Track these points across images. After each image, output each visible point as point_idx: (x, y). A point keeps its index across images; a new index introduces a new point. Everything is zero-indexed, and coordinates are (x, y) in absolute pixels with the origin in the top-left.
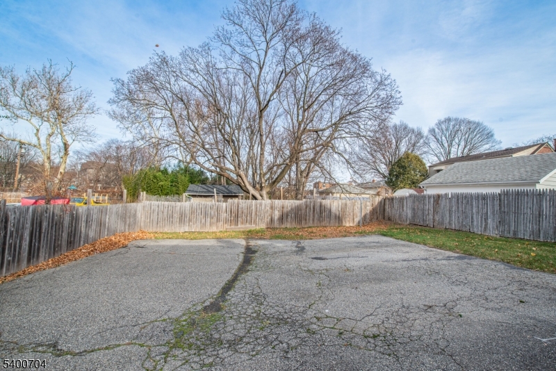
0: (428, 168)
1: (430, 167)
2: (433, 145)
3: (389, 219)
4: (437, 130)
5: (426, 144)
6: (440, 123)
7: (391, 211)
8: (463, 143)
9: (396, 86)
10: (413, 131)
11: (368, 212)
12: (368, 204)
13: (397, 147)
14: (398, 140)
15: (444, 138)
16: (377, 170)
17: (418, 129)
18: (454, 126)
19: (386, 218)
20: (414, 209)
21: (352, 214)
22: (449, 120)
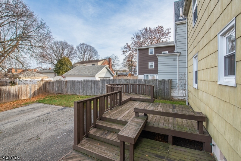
0: (73, 65)
1: (74, 64)
2: (78, 53)
3: (48, 92)
4: (79, 47)
5: (75, 53)
6: (80, 45)
7: (49, 88)
8: (88, 54)
9: (49, 29)
10: (70, 46)
11: (36, 90)
12: (36, 85)
13: (62, 53)
14: (63, 49)
15: (82, 51)
16: (53, 63)
17: (72, 45)
18: (85, 47)
19: (47, 91)
20: (58, 87)
21: (25, 92)
22: (83, 44)
